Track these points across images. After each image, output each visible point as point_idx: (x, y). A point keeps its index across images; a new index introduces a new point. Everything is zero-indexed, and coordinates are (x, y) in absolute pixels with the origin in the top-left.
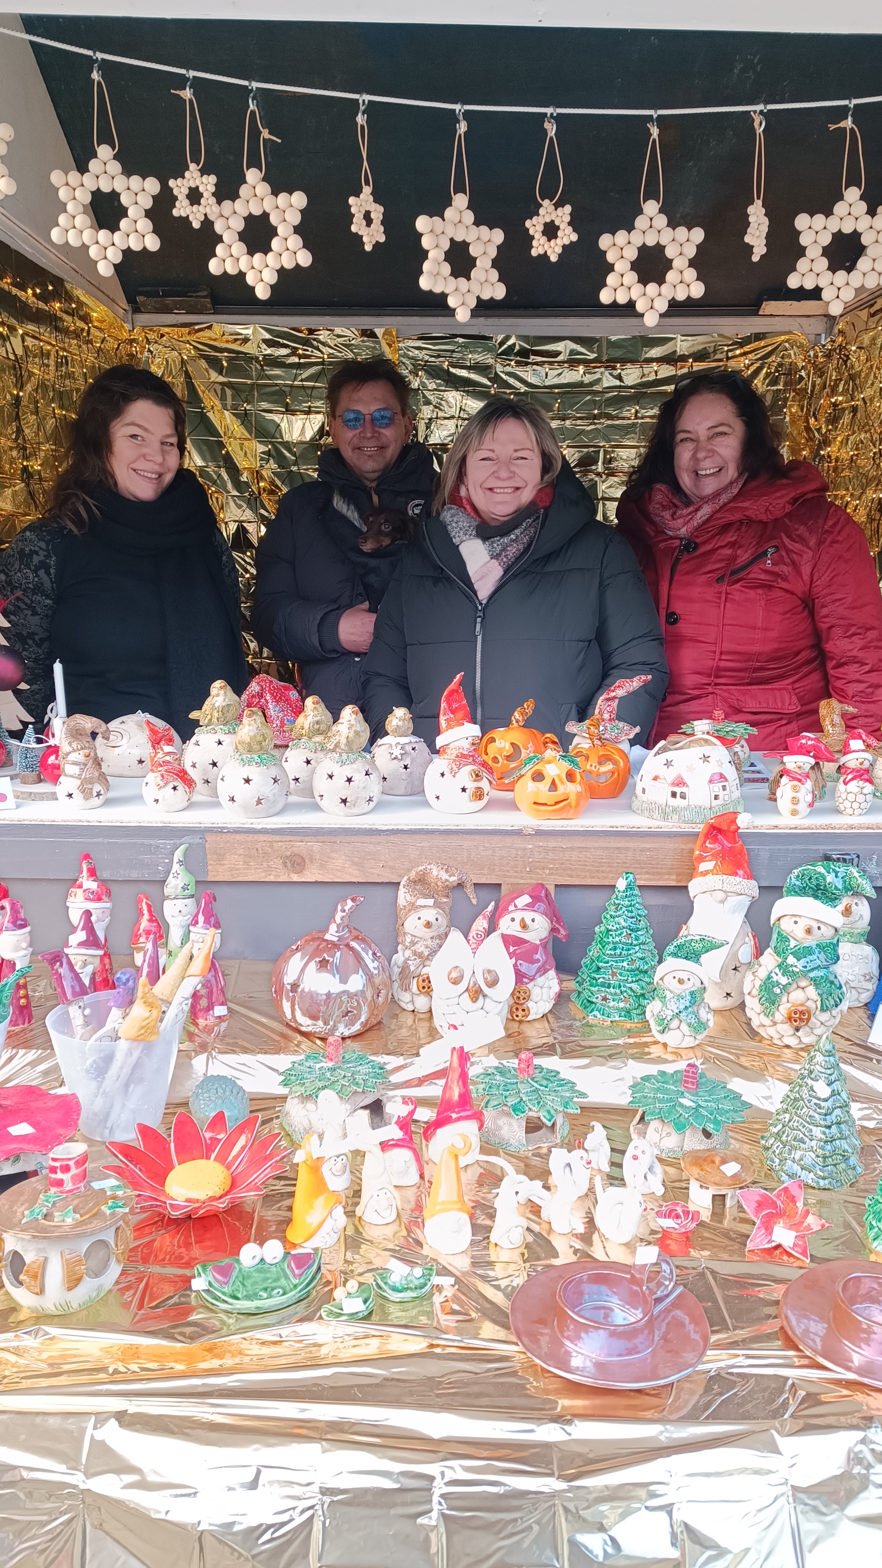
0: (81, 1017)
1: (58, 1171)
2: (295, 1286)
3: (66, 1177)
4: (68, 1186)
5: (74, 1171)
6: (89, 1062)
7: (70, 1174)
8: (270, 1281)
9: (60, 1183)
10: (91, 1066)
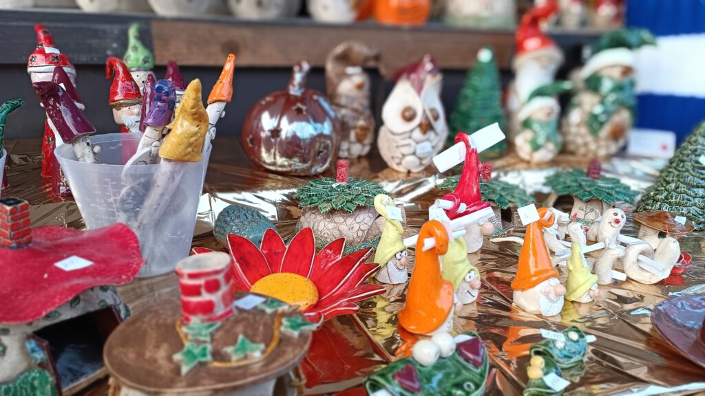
0: (91, 154)
1: (203, 291)
2: (482, 375)
3: (215, 297)
4: (220, 310)
5: (224, 289)
6: (124, 191)
7: (220, 293)
8: (453, 376)
9: (207, 308)
10: (128, 194)
